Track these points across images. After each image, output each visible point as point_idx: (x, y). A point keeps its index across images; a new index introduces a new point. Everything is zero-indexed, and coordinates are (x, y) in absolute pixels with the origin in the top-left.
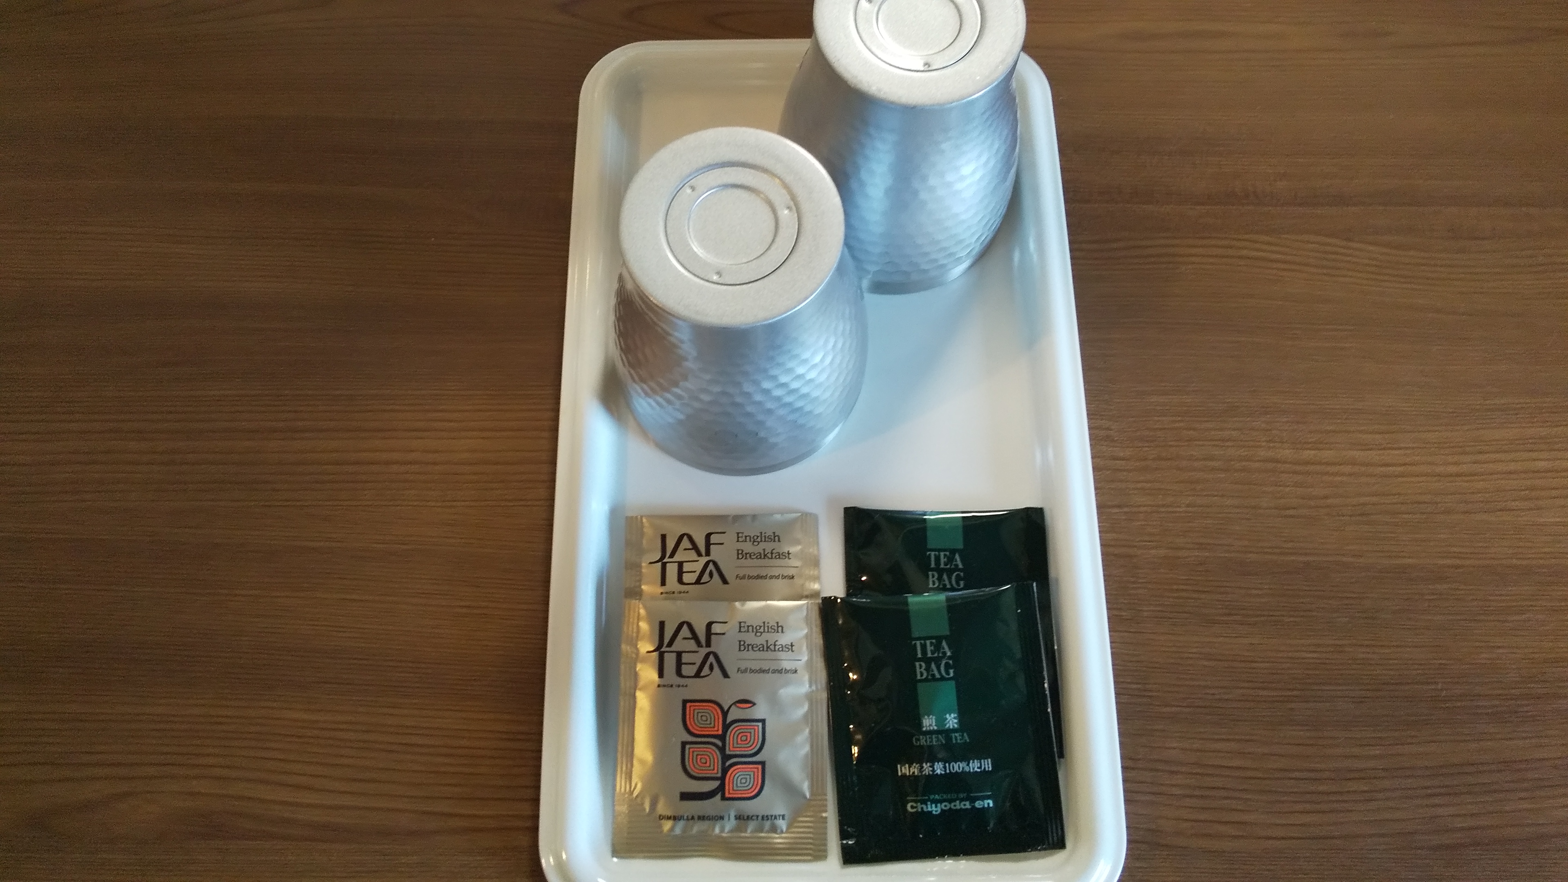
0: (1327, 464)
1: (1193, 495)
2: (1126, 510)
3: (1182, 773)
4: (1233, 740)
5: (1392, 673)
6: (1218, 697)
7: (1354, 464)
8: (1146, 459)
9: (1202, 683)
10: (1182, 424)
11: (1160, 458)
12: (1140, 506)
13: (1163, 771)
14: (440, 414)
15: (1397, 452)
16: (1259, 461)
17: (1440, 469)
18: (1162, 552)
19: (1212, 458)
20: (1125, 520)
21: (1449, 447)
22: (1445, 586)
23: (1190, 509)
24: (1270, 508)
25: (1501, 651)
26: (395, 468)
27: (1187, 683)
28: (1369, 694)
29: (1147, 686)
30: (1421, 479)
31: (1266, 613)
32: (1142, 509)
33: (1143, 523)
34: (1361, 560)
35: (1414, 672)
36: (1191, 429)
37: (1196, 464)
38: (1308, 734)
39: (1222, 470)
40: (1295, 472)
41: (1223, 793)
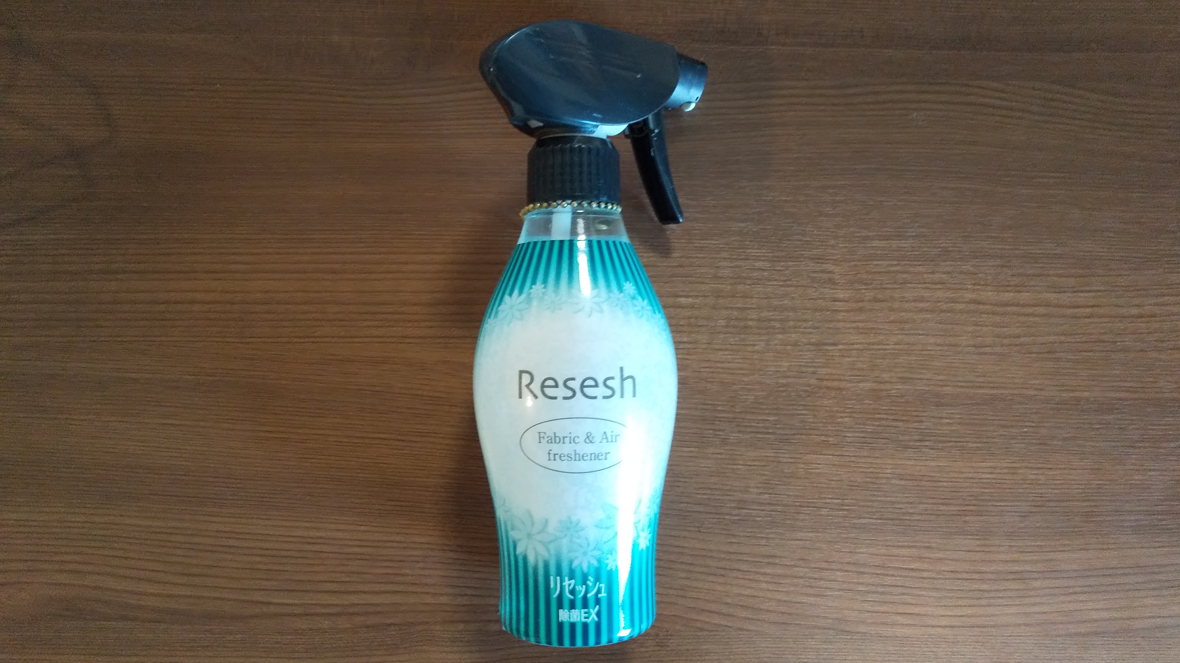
0: (1024, 306)
1: (902, 334)
2: (841, 347)
3: (868, 573)
4: (915, 547)
5: (1056, 491)
6: (904, 510)
7: (1048, 305)
8: (862, 301)
9: (894, 499)
10: (898, 268)
11: (876, 300)
12: (853, 344)
13: (852, 572)
14: (233, 257)
15: (1086, 294)
16: (963, 303)
17: (1124, 311)
18: (868, 385)
19: (922, 300)
20: (840, 356)
21: (1134, 290)
22: (1111, 417)
23: (897, 347)
24: (969, 346)
25: (1153, 473)
26: (197, 307)
27: (879, 499)
28: (1034, 509)
29: (846, 501)
30: (1104, 320)
31: (953, 439)
32: (856, 346)
33: (855, 359)
34: (1043, 393)
35: (1076, 491)
36: (906, 272)
37: (906, 306)
38: (978, 543)
39: (927, 311)
40: (994, 313)
41: (900, 590)
